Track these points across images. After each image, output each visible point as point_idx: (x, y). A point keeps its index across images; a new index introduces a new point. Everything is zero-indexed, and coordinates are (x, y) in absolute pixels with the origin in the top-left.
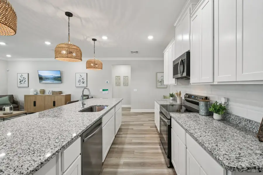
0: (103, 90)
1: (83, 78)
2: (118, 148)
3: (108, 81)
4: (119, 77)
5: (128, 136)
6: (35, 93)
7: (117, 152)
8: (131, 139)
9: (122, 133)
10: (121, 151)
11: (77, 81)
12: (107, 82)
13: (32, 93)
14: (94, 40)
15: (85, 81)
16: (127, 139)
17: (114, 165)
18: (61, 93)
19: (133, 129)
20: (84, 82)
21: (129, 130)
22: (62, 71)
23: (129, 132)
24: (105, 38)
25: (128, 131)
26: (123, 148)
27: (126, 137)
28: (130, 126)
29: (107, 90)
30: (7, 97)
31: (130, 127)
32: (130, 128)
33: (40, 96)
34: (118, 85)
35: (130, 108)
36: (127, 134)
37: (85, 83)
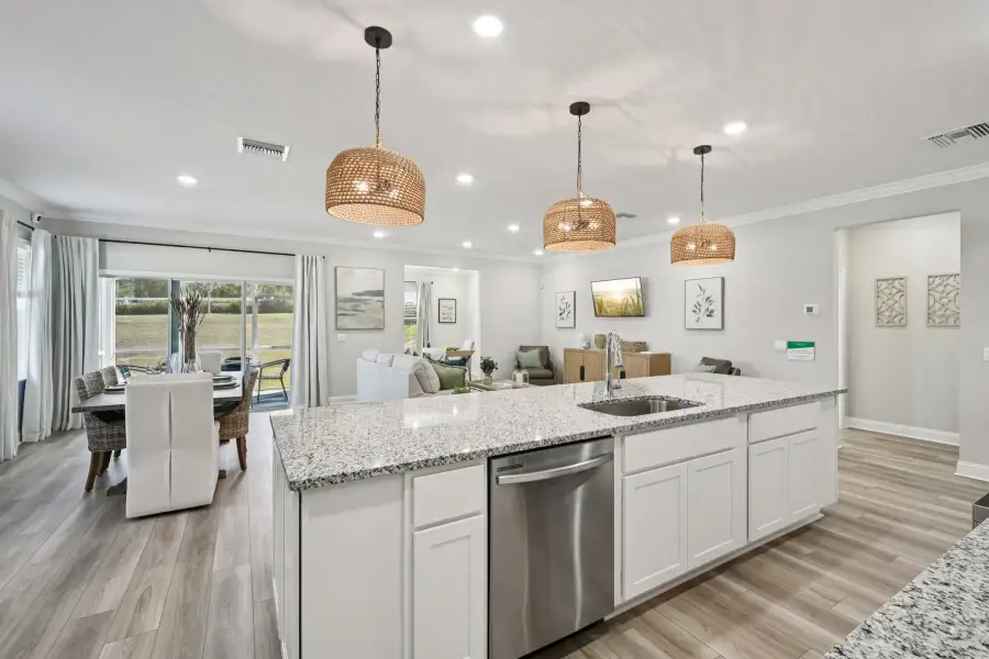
0: (791, 345)
1: (708, 298)
2: (737, 595)
3: (815, 306)
4: (896, 283)
5: (830, 574)
6: (584, 344)
7: (722, 609)
8: (838, 595)
9: (807, 550)
10: (743, 616)
11: (690, 307)
12: (810, 309)
13: (579, 345)
14: (702, 150)
15: (716, 306)
16: (815, 584)
17: (673, 642)
18: (642, 346)
19: (890, 558)
20: (712, 311)
21: (862, 554)
22: (647, 278)
23: (848, 562)
24: (735, 129)
25: (846, 555)
26: (760, 610)
27: (812, 575)
28: (887, 540)
29: (811, 345)
30: (536, 352)
31: (885, 545)
32: (878, 546)
33: (595, 353)
34: (890, 324)
35: (954, 451)
36: (833, 564)
37: (718, 313)
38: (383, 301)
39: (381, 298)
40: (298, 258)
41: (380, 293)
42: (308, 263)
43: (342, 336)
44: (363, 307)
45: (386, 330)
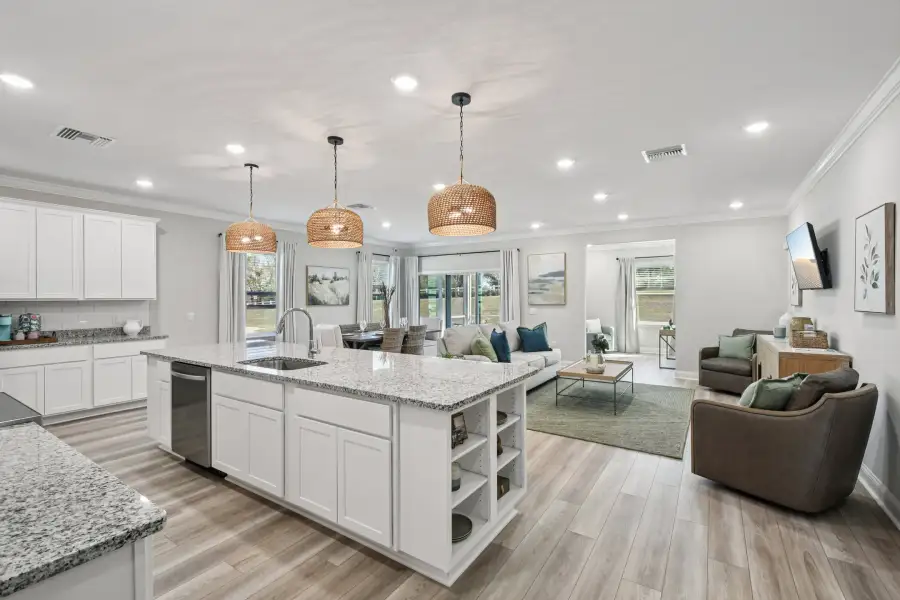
1: (873, 249)
15: (880, 266)
20: (877, 276)
37: (881, 280)
38: (565, 281)
39: (562, 278)
40: (501, 252)
41: (562, 274)
42: (508, 256)
43: (533, 310)
44: (547, 287)
45: (568, 305)
